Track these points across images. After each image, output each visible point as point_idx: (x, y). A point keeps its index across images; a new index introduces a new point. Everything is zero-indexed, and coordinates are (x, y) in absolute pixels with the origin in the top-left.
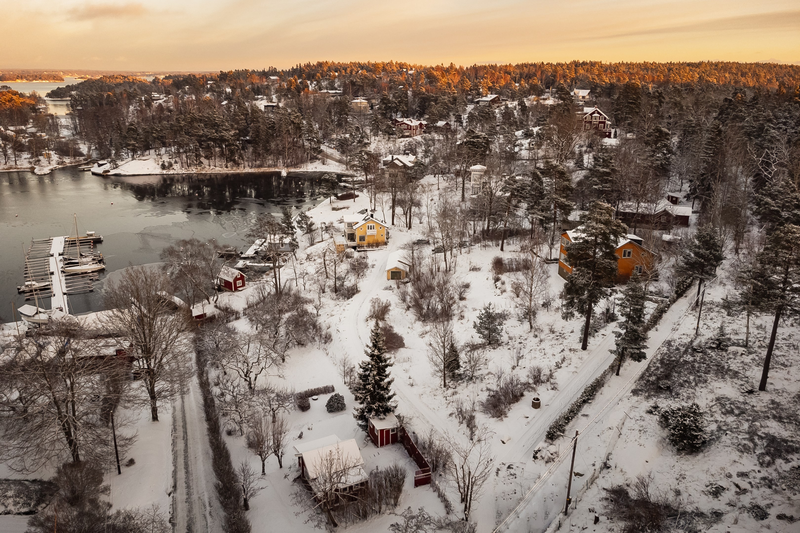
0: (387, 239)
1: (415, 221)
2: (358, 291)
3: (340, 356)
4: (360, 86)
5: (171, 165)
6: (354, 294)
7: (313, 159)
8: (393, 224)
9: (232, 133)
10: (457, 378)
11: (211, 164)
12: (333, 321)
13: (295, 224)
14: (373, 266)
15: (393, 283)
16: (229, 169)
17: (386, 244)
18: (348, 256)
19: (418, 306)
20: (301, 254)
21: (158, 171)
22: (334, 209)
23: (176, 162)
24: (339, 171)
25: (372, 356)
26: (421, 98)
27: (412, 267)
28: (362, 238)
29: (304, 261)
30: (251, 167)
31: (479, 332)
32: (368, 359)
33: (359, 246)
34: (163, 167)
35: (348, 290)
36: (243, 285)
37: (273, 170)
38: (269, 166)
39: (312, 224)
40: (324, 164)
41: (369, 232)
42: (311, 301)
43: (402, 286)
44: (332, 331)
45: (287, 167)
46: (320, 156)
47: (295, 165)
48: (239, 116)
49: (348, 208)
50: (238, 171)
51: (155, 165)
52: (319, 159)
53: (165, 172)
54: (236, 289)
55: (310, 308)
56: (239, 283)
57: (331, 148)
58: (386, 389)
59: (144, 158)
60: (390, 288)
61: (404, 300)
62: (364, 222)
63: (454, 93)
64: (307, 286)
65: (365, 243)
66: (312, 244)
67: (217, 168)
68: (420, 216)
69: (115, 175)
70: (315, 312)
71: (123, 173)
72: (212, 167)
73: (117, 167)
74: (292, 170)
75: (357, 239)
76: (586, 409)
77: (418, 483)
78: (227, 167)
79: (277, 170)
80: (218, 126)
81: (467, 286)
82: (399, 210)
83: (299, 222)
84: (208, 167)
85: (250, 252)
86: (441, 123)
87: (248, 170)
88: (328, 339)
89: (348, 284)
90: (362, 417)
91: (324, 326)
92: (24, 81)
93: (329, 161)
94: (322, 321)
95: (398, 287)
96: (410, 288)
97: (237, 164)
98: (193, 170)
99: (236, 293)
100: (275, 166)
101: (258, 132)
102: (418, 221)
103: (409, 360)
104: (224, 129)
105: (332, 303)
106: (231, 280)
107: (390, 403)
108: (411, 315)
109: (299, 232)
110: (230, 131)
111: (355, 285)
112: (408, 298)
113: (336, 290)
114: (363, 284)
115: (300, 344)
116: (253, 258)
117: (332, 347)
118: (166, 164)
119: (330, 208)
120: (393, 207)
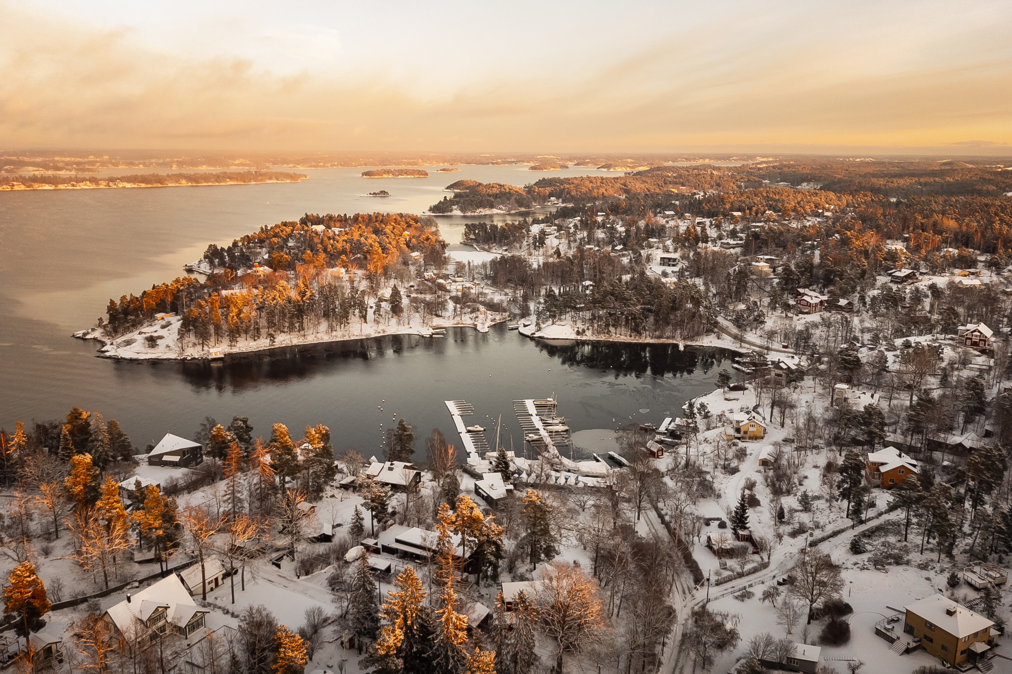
0: (764, 434)
1: (788, 421)
2: (739, 471)
3: (725, 505)
4: (763, 239)
5: (584, 331)
6: (736, 472)
7: (709, 331)
8: (771, 421)
9: (638, 307)
10: (782, 523)
11: (618, 332)
12: (723, 487)
13: (696, 411)
14: (751, 454)
15: (761, 468)
16: (633, 338)
17: (762, 438)
18: (735, 444)
19: (773, 485)
20: (700, 436)
21: (573, 336)
22: (726, 399)
23: (588, 329)
24: (733, 348)
25: (740, 504)
26: (826, 270)
27: (776, 460)
28: (746, 432)
29: (702, 442)
30: (652, 338)
31: (800, 503)
32: (739, 505)
33: (743, 438)
34: (578, 333)
35: (732, 469)
36: (662, 455)
37: (671, 341)
38: (668, 338)
39: (709, 412)
40: (719, 338)
41: (751, 429)
42: (708, 473)
43: (767, 471)
44: (722, 492)
45: (684, 339)
46: (716, 330)
47: (692, 338)
48: (645, 291)
49: (737, 400)
50: (640, 341)
51: (572, 330)
52: (715, 333)
53: (579, 337)
54: (658, 457)
55: (708, 477)
56: (660, 453)
57: (727, 319)
58: (746, 518)
59: (562, 323)
60: (759, 471)
61: (766, 480)
62: (748, 421)
63: (864, 266)
64: (705, 462)
65: (747, 436)
66: (708, 429)
67: (622, 337)
68: (792, 417)
69: (540, 337)
70: (711, 480)
71: (546, 336)
72: (618, 335)
73: (539, 329)
74: (689, 343)
75: (742, 433)
76: (831, 539)
77: (754, 553)
78: (631, 336)
79: (675, 342)
80: (627, 300)
81: (806, 477)
82: (776, 410)
83: (699, 409)
84: (614, 335)
85: (662, 429)
86: (843, 302)
87: (649, 340)
88: (719, 496)
89: (732, 465)
90: (734, 529)
91: (717, 489)
92: (391, 176)
93: (725, 336)
94: (716, 486)
95: (765, 472)
96: (771, 473)
97: (639, 333)
98: (603, 338)
99: (658, 460)
100: (673, 337)
101: (661, 306)
102: (790, 422)
103: (761, 512)
104: (632, 304)
105: (722, 476)
106: (656, 451)
107: (747, 525)
108: (768, 490)
109: (698, 417)
110: (637, 305)
111: (737, 466)
112: (769, 480)
113: (725, 467)
114: (743, 467)
115: (703, 497)
116: (665, 434)
117: (721, 501)
118: (580, 330)
119: (722, 397)
120: (772, 407)
